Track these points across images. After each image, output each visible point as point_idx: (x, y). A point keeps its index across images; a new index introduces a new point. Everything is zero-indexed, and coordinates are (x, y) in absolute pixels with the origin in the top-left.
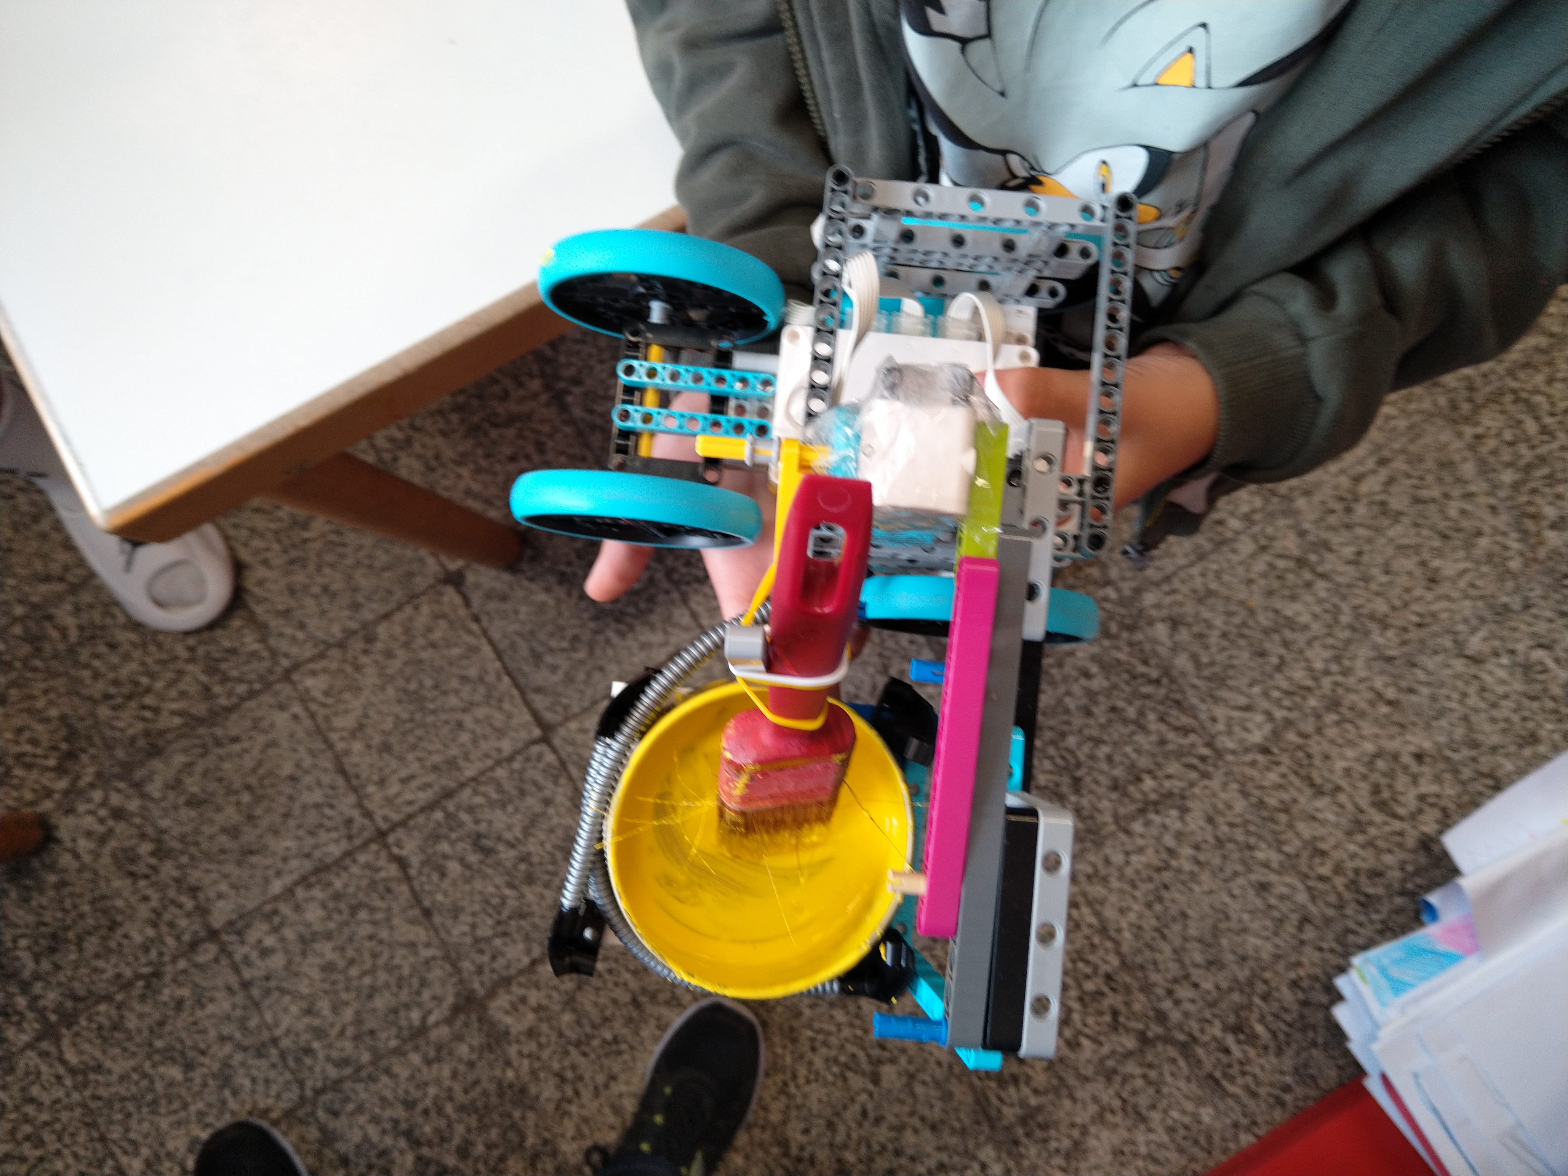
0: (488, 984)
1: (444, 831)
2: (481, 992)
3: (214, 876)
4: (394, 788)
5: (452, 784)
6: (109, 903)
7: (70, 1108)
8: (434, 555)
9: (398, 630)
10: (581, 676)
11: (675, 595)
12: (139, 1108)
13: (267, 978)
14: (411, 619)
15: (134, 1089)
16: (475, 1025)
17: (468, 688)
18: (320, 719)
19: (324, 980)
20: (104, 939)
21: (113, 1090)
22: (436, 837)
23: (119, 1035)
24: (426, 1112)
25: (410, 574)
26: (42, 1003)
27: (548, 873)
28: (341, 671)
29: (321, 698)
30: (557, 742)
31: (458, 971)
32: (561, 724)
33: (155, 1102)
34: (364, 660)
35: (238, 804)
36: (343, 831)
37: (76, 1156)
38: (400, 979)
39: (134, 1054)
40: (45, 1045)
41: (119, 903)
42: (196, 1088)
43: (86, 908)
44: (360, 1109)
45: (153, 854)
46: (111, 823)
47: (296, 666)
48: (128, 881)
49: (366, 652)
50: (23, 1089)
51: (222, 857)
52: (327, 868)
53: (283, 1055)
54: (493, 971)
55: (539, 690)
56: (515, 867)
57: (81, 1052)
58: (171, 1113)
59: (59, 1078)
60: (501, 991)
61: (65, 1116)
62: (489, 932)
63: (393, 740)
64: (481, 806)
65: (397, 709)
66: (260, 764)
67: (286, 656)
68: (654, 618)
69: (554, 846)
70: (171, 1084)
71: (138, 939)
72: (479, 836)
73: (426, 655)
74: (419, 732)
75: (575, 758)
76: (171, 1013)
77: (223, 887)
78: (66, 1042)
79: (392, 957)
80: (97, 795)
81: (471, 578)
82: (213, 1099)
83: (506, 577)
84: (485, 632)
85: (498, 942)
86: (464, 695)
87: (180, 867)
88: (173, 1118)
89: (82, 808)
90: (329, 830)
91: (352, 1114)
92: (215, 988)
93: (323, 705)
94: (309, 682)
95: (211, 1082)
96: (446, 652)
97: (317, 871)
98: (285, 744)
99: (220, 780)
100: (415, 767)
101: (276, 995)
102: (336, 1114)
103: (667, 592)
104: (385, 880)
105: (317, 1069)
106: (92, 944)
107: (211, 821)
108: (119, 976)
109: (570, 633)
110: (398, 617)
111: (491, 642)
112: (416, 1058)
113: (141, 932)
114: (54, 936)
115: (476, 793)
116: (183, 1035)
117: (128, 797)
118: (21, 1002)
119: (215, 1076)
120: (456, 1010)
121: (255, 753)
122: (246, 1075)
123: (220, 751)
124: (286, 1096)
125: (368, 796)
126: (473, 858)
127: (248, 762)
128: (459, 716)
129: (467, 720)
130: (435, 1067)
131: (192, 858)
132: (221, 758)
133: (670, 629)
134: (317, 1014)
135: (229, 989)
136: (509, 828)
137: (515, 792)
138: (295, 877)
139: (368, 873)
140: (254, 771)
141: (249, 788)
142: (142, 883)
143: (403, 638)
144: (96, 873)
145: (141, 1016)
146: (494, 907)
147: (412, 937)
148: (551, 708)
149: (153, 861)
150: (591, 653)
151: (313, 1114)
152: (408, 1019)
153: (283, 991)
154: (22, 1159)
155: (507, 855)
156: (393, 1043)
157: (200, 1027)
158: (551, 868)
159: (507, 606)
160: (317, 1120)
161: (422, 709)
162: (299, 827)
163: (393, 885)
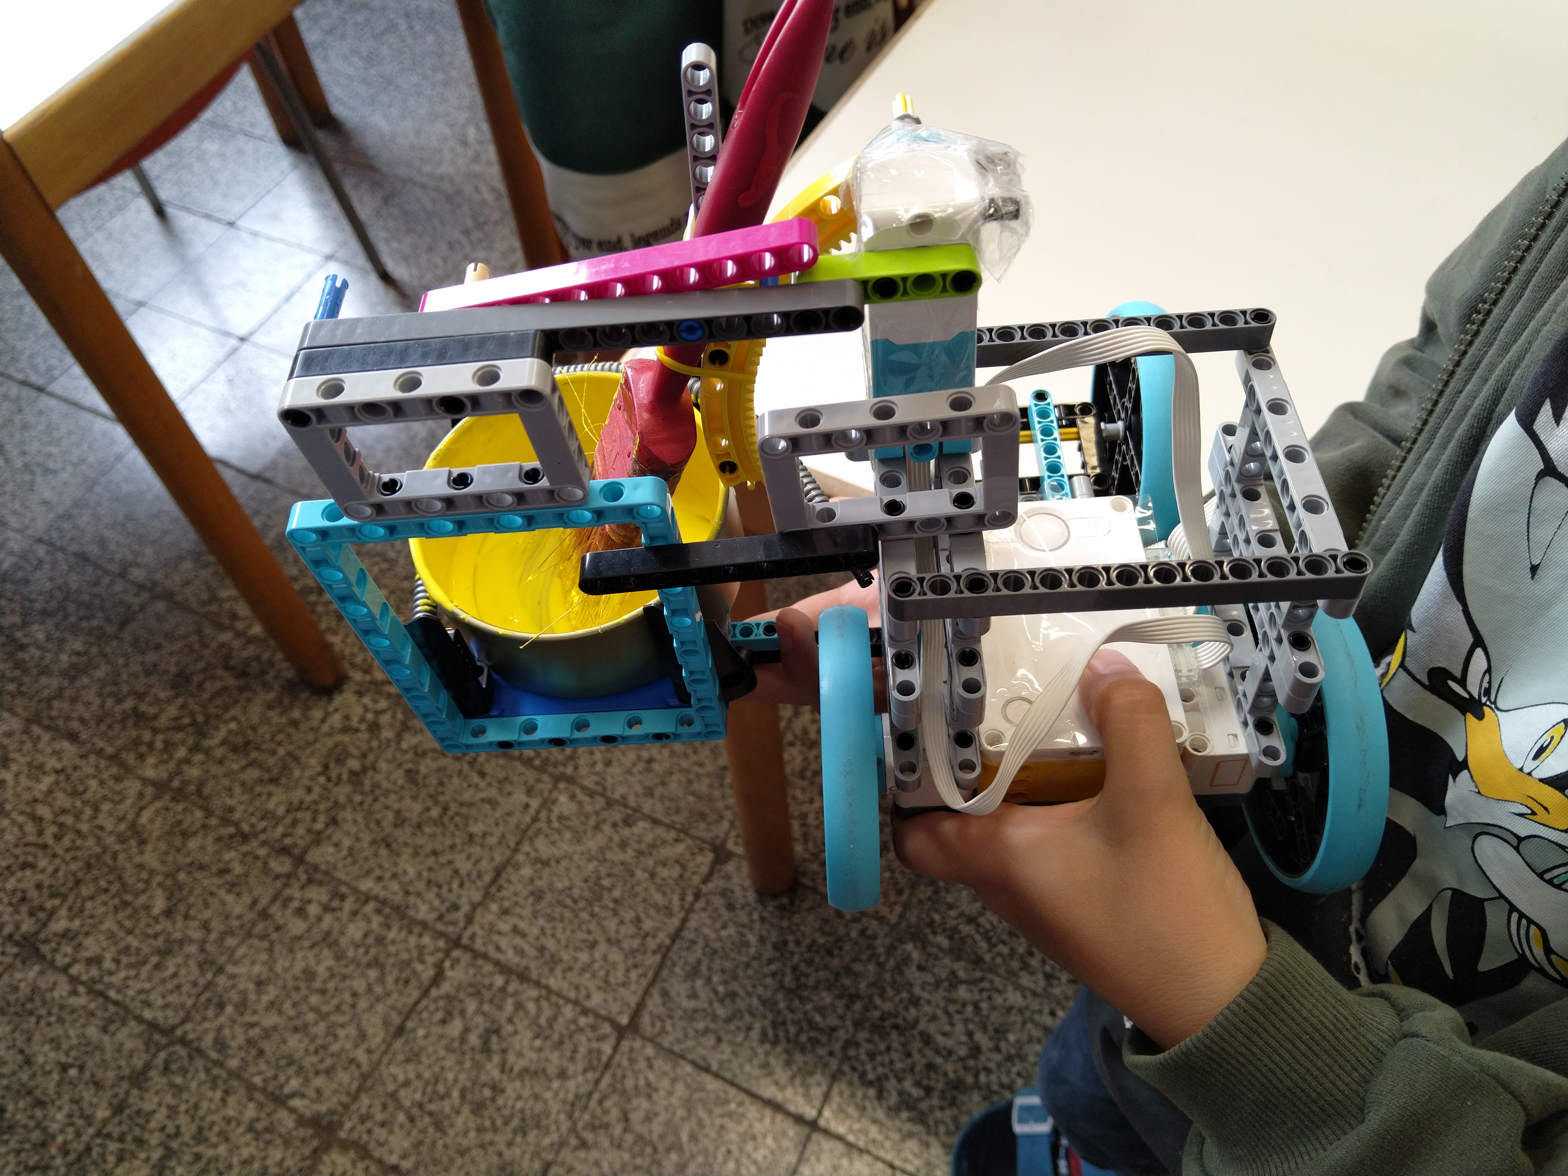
0: (354, 1136)
1: (487, 995)
2: (342, 1134)
3: (354, 830)
4: (504, 926)
5: (534, 975)
6: (293, 765)
7: (99, 839)
8: (732, 824)
9: (649, 838)
10: (700, 1026)
11: (834, 1064)
12: (116, 895)
13: (278, 928)
14: (665, 842)
15: (132, 881)
16: (306, 1151)
17: (631, 929)
18: (536, 826)
19: (296, 979)
20: (261, 781)
21: (128, 865)
22: (476, 991)
23: (178, 841)
24: (198, 1157)
25: (703, 816)
26: (186, 768)
27: (493, 1123)
28: (587, 816)
29: (554, 816)
30: (625, 1044)
31: (355, 1097)
32: (644, 1038)
33: (126, 904)
34: (607, 828)
35: (427, 809)
36: (443, 909)
37: (56, 871)
38: (324, 1047)
39: (163, 862)
40: (149, 791)
41: (297, 773)
42: (150, 931)
43: (281, 752)
44: (178, 1090)
45: (352, 773)
46: (363, 727)
47: (571, 780)
48: (319, 769)
49: (615, 825)
50: (105, 798)
51: (372, 825)
52: (403, 917)
53: (209, 985)
54: (369, 1132)
55: (665, 994)
56: (484, 1085)
57: (152, 821)
58: (120, 924)
59: (123, 818)
60: (352, 1154)
61: (91, 842)
62: (407, 1103)
63: (549, 897)
64: (527, 1013)
65: (578, 883)
66: (471, 805)
67: (576, 768)
68: (799, 1057)
69: (522, 1111)
70: (147, 908)
71: (271, 805)
72: (497, 1031)
73: (640, 875)
74: (568, 914)
75: (619, 1073)
76: (214, 869)
77: (347, 843)
78: (158, 804)
79: (342, 1026)
80: (383, 704)
81: (730, 867)
82: (146, 950)
83: (751, 896)
84: (689, 911)
85: (401, 1117)
86: (623, 930)
87: (350, 799)
88: (115, 928)
89: (367, 700)
90: (438, 895)
91: (172, 1085)
92: (251, 891)
93: (549, 821)
94: (563, 798)
95: (161, 939)
96: (652, 889)
97: (396, 909)
98: (498, 813)
99: (441, 784)
100: (535, 931)
101: (265, 944)
102: (166, 1070)
103: (831, 1054)
104: (415, 973)
105: (207, 1025)
106: (253, 774)
107: (401, 799)
108: (231, 810)
109: (735, 986)
110: (660, 831)
111: (685, 921)
112: (250, 1112)
113: (278, 805)
114: (247, 743)
115: (537, 1000)
116: (197, 891)
117: (392, 726)
118: (181, 753)
119: (168, 941)
120: (314, 1122)
121: (480, 795)
122: (179, 966)
123: (466, 768)
124: (170, 1013)
125: (487, 909)
126: (474, 1039)
127: (467, 796)
128: (601, 939)
129: (602, 948)
130: (249, 1137)
131: (361, 804)
132: (460, 773)
133: (798, 1081)
134: (259, 993)
135: (255, 902)
136: (520, 1055)
137: (556, 1037)
138: (383, 894)
139: (415, 953)
140: (462, 804)
141: (445, 809)
142: (322, 780)
143: (643, 846)
144: (315, 741)
145: (203, 848)
146: (435, 1092)
147: (370, 1031)
148: (655, 1018)
149: (345, 776)
150: (728, 1020)
151: (160, 1048)
152: (288, 1080)
153: (270, 950)
154: (40, 833)
155: (492, 1070)
156: (258, 1080)
157: (211, 900)
158: (499, 1122)
159: (726, 915)
160: (155, 1056)
161: (590, 903)
162: (430, 869)
163: (414, 983)
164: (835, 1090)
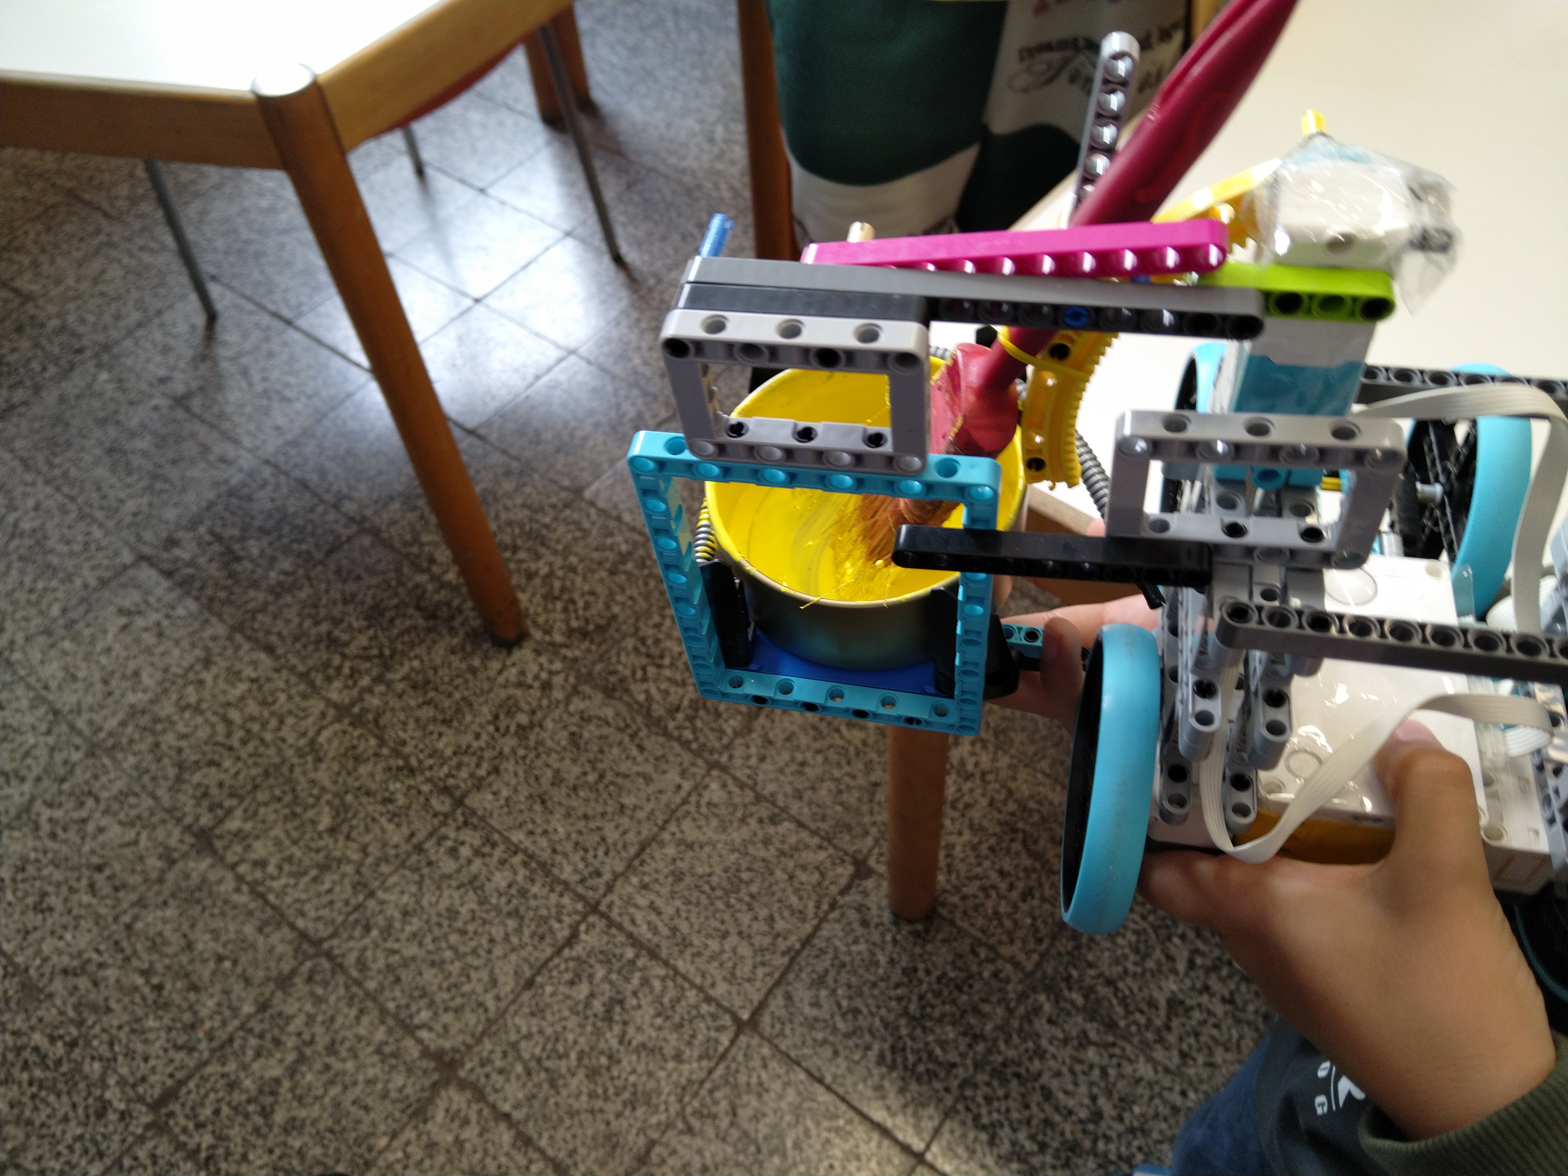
0: (473, 1077)
1: (617, 965)
2: (462, 1074)
3: (513, 782)
4: (642, 901)
5: (664, 953)
6: (466, 710)
7: (280, 751)
8: (877, 841)
9: (793, 840)
10: (820, 1036)
12: (287, 806)
13: (430, 864)
14: (807, 847)
15: (304, 795)
16: (427, 1083)
17: (763, 927)
18: (686, 807)
19: (439, 915)
20: (434, 720)
21: (302, 779)
22: (606, 959)
23: (350, 764)
24: (327, 1067)
25: (849, 828)
26: (367, 696)
27: (605, 1091)
28: (735, 807)
29: (704, 801)
30: (743, 1040)
31: (479, 1041)
32: (762, 1037)
33: (295, 815)
34: (753, 822)
35: (585, 774)
36: (586, 873)
37: (237, 773)
38: (456, 986)
39: (335, 782)
40: (331, 713)
41: (468, 718)
42: (313, 845)
43: (457, 695)
44: (318, 1000)
45: (519, 726)
46: (537, 684)
47: (724, 769)
48: (489, 718)
49: (761, 821)
50: (290, 712)
51: (532, 780)
52: (548, 874)
53: (359, 907)
54: (487, 1076)
55: (788, 997)
56: (602, 1053)
57: (329, 741)
58: (287, 833)
59: (304, 734)
60: (468, 1094)
61: (272, 751)
62: (526, 1056)
63: (688, 880)
64: (651, 988)
65: (718, 871)
66: (627, 776)
67: (731, 758)
68: (914, 1087)
69: (634, 1085)
70: (314, 822)
71: (440, 745)
72: (621, 1002)
73: (779, 874)
74: (704, 900)
75: (733, 1066)
76: (379, 797)
77: (505, 793)
78: (337, 727)
79: (476, 969)
80: (558, 666)
81: (869, 884)
82: (307, 862)
83: (887, 917)
84: (823, 920)
85: (519, 1068)
86: (756, 926)
87: (514, 752)
88: (282, 836)
89: (543, 660)
90: (583, 859)
91: (313, 994)
92: (410, 823)
93: (698, 806)
94: (714, 786)
95: (322, 855)
96: (789, 891)
97: (542, 865)
98: (651, 789)
99: (601, 751)
100: (671, 911)
101: (416, 877)
102: (310, 979)
103: (947, 1090)
104: (551, 929)
105: (351, 944)
106: (428, 712)
107: (562, 759)
108: (404, 743)
109: (858, 1003)
110: (804, 835)
111: (817, 928)
112: (380, 1035)
113: (447, 745)
114: (427, 682)
115: (663, 979)
116: (362, 815)
117: (563, 688)
118: (365, 681)
119: (327, 857)
120: (438, 1056)
121: (636, 769)
122: (334, 883)
123: (627, 740)
124: (320, 926)
125: (627, 880)
126: (598, 1006)
127: (624, 767)
128: (733, 931)
129: (733, 939)
130: (376, 1058)
131: (524, 758)
132: (620, 743)
133: (909, 1111)
134: (404, 922)
135: (412, 835)
136: (639, 1029)
137: (677, 1019)
138: (532, 848)
139: (554, 911)
140: (618, 774)
141: (602, 776)
142: (491, 728)
143: (786, 847)
144: (490, 691)
145: (372, 775)
146: (554, 1050)
147: (502, 979)
148: (776, 1019)
149: (513, 729)
150: (848, 1036)
151: (307, 957)
152: (419, 1011)
153: (420, 884)
154: (229, 735)
155: (611, 1039)
156: (391, 1006)
157: (371, 825)
158: (611, 1091)
159: (859, 930)
160: (301, 963)
161: (727, 893)
162: (580, 832)
163: (549, 940)
164: (947, 1126)
